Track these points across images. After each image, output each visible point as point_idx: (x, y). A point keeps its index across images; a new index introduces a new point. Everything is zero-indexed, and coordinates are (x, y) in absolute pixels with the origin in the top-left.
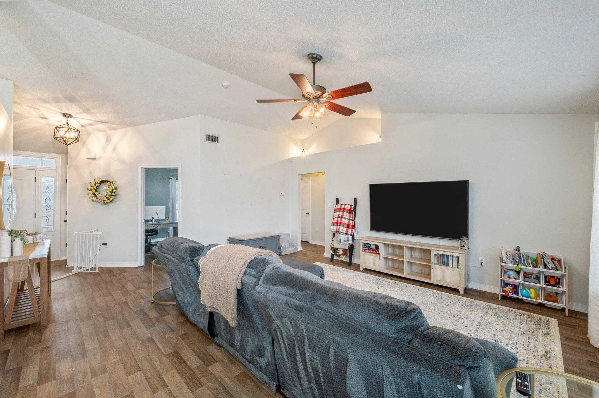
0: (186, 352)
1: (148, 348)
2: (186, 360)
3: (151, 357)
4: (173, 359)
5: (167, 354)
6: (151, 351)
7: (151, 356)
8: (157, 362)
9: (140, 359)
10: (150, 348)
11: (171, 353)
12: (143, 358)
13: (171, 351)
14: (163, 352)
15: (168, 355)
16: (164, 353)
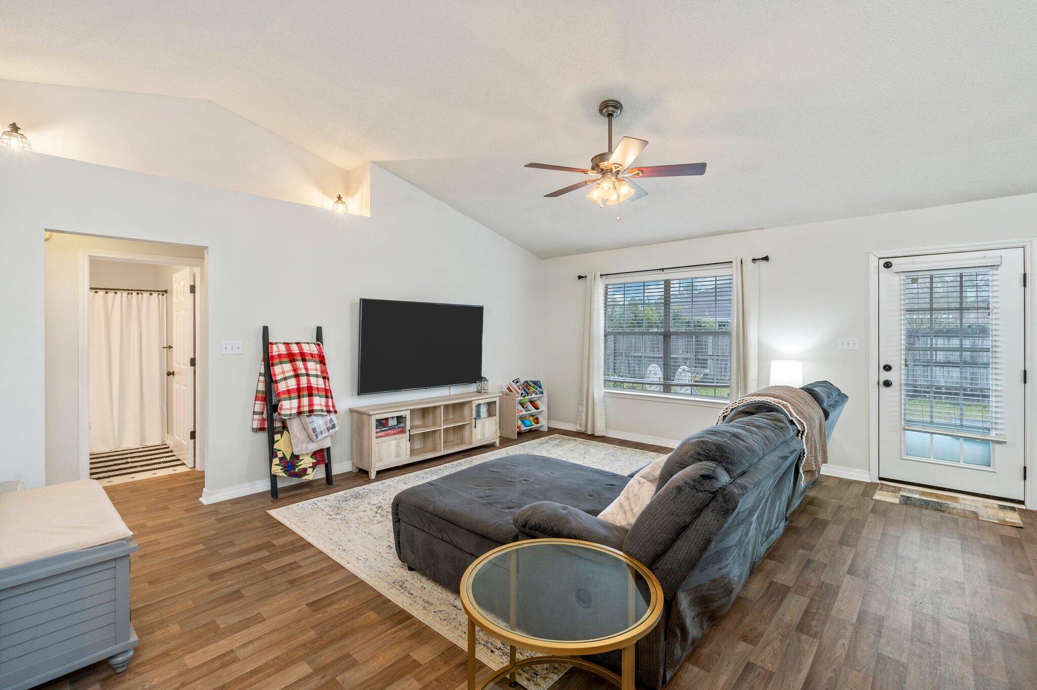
0: (787, 618)
1: (832, 676)
2: (803, 611)
3: (844, 657)
4: (816, 626)
5: (815, 639)
6: (834, 667)
7: (843, 659)
8: (844, 643)
9: (864, 670)
10: (830, 674)
11: (808, 635)
12: (858, 668)
13: (804, 637)
14: (816, 647)
15: (815, 637)
16: (817, 644)
